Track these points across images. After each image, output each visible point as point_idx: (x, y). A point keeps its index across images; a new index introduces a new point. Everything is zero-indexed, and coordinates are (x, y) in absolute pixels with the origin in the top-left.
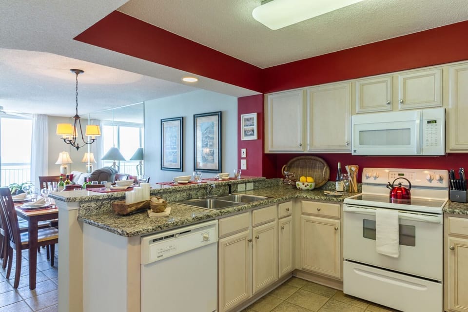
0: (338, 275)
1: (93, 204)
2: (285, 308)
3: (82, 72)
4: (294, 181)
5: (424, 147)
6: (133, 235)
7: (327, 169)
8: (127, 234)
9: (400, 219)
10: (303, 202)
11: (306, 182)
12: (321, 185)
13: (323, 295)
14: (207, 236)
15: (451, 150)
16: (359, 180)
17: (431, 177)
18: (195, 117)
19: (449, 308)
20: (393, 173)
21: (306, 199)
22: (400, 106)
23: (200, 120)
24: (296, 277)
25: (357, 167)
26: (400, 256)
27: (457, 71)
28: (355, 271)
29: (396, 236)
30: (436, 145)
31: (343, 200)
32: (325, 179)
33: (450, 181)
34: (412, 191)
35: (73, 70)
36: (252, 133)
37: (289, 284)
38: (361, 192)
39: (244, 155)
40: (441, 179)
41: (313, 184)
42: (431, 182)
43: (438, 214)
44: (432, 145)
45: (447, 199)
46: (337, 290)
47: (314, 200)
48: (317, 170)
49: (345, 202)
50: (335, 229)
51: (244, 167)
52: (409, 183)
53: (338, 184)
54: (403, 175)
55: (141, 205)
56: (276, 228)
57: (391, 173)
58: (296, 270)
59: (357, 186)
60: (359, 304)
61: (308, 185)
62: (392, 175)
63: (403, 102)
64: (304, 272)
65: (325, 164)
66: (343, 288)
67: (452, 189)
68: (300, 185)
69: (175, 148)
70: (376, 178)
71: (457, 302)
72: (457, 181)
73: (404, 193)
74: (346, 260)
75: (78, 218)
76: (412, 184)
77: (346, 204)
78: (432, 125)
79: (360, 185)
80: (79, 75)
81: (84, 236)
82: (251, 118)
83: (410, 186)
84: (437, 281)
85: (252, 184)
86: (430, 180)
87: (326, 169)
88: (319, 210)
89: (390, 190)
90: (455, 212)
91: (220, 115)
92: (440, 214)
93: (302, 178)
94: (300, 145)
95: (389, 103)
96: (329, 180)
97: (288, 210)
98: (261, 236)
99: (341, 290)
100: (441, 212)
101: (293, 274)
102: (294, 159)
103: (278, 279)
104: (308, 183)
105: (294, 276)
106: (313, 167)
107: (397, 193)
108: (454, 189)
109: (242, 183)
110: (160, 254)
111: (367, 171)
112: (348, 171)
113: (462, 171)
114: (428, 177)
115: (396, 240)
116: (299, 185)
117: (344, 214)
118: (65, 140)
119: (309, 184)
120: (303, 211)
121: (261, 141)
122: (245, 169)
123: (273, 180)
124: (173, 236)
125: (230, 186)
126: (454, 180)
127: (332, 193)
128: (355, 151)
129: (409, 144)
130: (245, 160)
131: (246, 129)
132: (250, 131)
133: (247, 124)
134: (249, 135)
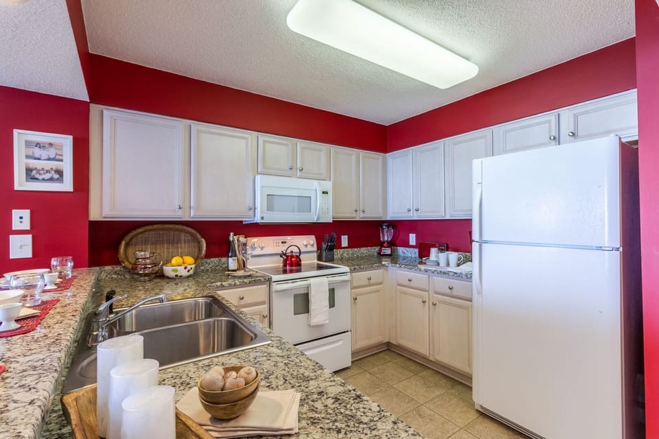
4: (159, 265)
5: (321, 215)
20: (277, 242)
21: (222, 287)
22: (299, 173)
30: (328, 213)
31: (271, 278)
34: (302, 257)
36: (56, 176)
39: (22, 224)
43: (347, 273)
44: (325, 213)
47: (235, 286)
48: (183, 245)
50: (264, 317)
51: (22, 252)
52: (299, 249)
54: (286, 242)
65: (200, 236)
70: (262, 248)
73: (296, 260)
77: (276, 281)
78: (325, 196)
83: (300, 253)
89: (283, 259)
93: (176, 260)
94: (180, 208)
95: (291, 169)
100: (349, 270)
106: (174, 242)
116: (169, 271)
117: (274, 295)
128: (262, 218)
129: (310, 211)
130: (30, 237)
131: (31, 166)
132: (48, 172)
133: (37, 155)
134: (44, 179)
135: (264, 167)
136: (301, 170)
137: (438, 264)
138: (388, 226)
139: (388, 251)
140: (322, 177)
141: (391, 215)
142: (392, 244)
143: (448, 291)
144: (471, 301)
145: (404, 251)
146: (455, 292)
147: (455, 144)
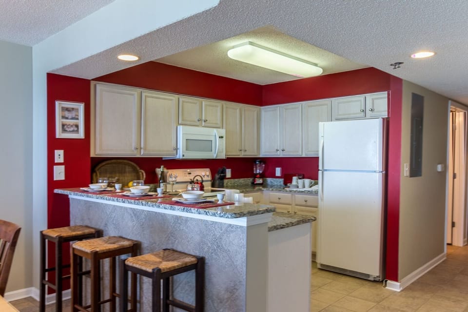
36: (76, 129)
39: (60, 159)
51: (60, 176)
62: (185, 174)
65: (138, 168)
82: (73, 109)
94: (135, 149)
95: (199, 120)
122: (63, 179)
128: (183, 156)
129: (212, 151)
130: (63, 167)
131: (64, 123)
132: (72, 126)
133: (67, 116)
134: (70, 131)
135: (183, 120)
136: (205, 121)
137: (298, 187)
138: (260, 162)
139: (260, 181)
140: (218, 126)
141: (263, 154)
142: (262, 176)
143: (304, 203)
144: (317, 207)
145: (272, 181)
146: (308, 203)
147: (309, 106)
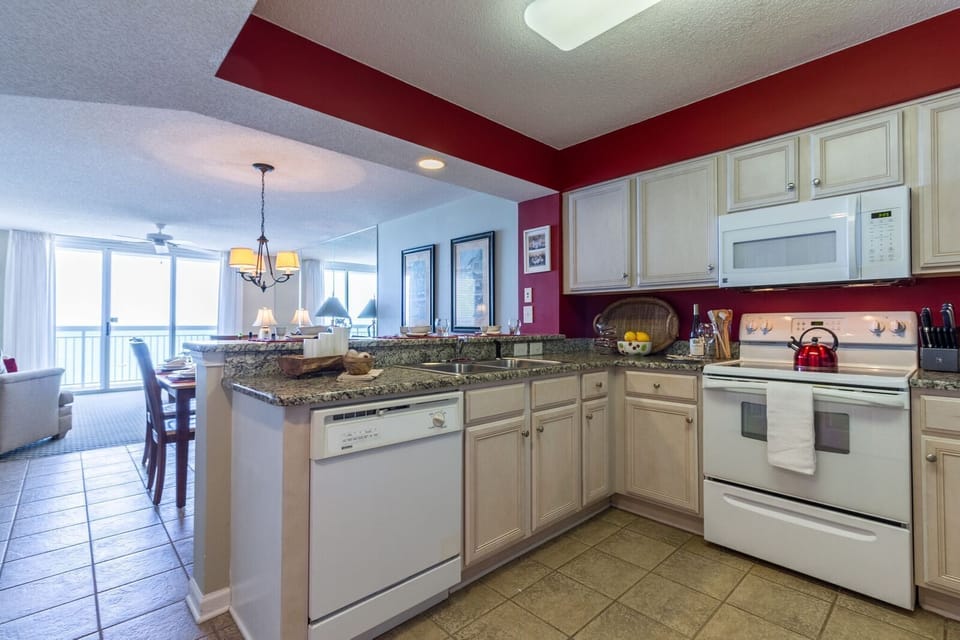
0: (693, 506)
1: (249, 359)
2: (592, 561)
3: (272, 168)
4: (614, 339)
5: (866, 263)
6: (293, 403)
7: (675, 319)
8: (282, 401)
9: (816, 401)
10: (628, 373)
11: (634, 341)
12: (662, 347)
13: (666, 542)
14: (442, 418)
15: (923, 268)
16: (734, 337)
17: (879, 325)
18: (453, 242)
19: (926, 580)
20: (801, 321)
21: (634, 367)
22: (814, 191)
23: (460, 248)
24: (616, 508)
25: (730, 313)
26: (817, 472)
27: (935, 112)
28: (726, 498)
29: (808, 434)
30: (891, 260)
31: (702, 368)
32: (670, 337)
33: (923, 331)
34: (839, 352)
35: (256, 165)
36: (542, 260)
37: (604, 519)
38: (738, 358)
39: (528, 299)
40: (901, 329)
41: (648, 345)
42: (878, 335)
43: (898, 390)
44: (881, 260)
45: (914, 367)
46: (692, 533)
47: (649, 369)
48: (656, 321)
49: (705, 371)
50: (688, 421)
51: (528, 319)
52: (834, 336)
53: (694, 342)
54: (821, 323)
55: (330, 362)
56: (576, 415)
57: (796, 321)
58: (617, 496)
59: (731, 347)
60: (733, 561)
61: (638, 346)
62: (799, 324)
63: (819, 183)
64: (631, 498)
65: (671, 310)
66: (702, 530)
67: (927, 346)
68: (625, 346)
69: (423, 296)
70: (766, 331)
71: (943, 568)
72: (938, 329)
73: (823, 356)
74: (709, 478)
75: (223, 380)
76: (840, 341)
77: (709, 374)
78: (881, 222)
79: (734, 345)
80: (266, 173)
81: (234, 413)
82: (540, 236)
83: (836, 343)
84: (898, 525)
85: (541, 344)
86: (878, 332)
87: (671, 319)
88: (657, 387)
89: (794, 351)
90: (937, 385)
91: (492, 237)
92: (902, 390)
93: (628, 335)
94: (625, 276)
95: (792, 188)
96: (678, 339)
97: (601, 385)
98: (547, 428)
99: (700, 533)
100: (905, 386)
101: (611, 502)
102: (616, 304)
103: (580, 509)
104: (637, 343)
105: (614, 505)
106: (647, 317)
107: (808, 355)
108: (930, 346)
109: (521, 342)
110: (348, 443)
111: (749, 320)
112: (713, 319)
113: (949, 309)
114: (874, 327)
115: (808, 441)
116: (622, 346)
117: (705, 393)
118: (243, 274)
119: (641, 344)
120: (629, 390)
121: (557, 272)
122: (531, 321)
123: (578, 341)
124: (373, 412)
125: (498, 344)
126: (930, 326)
127: (681, 358)
128: (725, 281)
129: (835, 260)
131: (531, 255)
132: (539, 257)
133: (534, 246)
134: (537, 264)
135: (737, 199)
136: (818, 184)
